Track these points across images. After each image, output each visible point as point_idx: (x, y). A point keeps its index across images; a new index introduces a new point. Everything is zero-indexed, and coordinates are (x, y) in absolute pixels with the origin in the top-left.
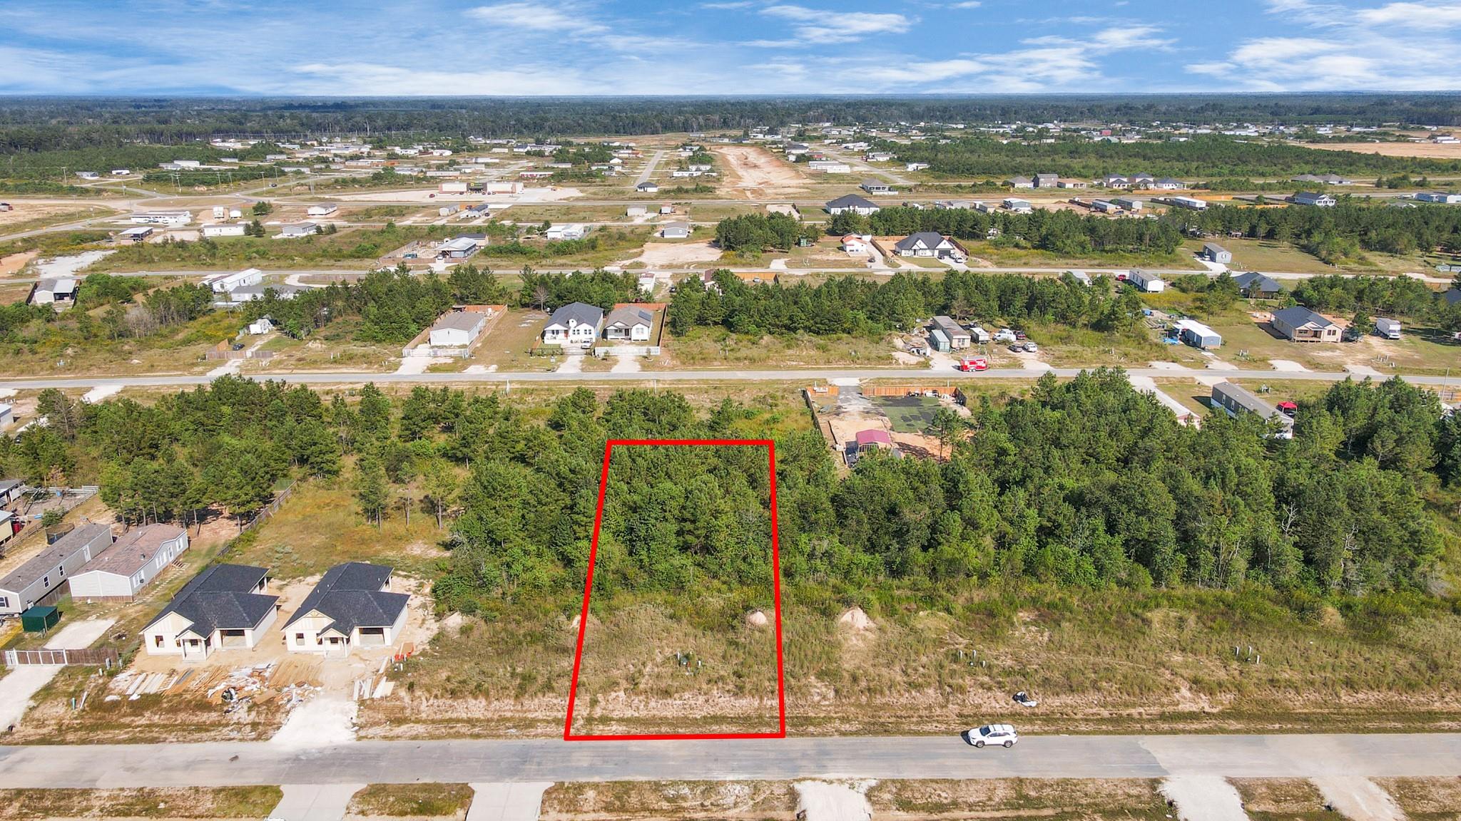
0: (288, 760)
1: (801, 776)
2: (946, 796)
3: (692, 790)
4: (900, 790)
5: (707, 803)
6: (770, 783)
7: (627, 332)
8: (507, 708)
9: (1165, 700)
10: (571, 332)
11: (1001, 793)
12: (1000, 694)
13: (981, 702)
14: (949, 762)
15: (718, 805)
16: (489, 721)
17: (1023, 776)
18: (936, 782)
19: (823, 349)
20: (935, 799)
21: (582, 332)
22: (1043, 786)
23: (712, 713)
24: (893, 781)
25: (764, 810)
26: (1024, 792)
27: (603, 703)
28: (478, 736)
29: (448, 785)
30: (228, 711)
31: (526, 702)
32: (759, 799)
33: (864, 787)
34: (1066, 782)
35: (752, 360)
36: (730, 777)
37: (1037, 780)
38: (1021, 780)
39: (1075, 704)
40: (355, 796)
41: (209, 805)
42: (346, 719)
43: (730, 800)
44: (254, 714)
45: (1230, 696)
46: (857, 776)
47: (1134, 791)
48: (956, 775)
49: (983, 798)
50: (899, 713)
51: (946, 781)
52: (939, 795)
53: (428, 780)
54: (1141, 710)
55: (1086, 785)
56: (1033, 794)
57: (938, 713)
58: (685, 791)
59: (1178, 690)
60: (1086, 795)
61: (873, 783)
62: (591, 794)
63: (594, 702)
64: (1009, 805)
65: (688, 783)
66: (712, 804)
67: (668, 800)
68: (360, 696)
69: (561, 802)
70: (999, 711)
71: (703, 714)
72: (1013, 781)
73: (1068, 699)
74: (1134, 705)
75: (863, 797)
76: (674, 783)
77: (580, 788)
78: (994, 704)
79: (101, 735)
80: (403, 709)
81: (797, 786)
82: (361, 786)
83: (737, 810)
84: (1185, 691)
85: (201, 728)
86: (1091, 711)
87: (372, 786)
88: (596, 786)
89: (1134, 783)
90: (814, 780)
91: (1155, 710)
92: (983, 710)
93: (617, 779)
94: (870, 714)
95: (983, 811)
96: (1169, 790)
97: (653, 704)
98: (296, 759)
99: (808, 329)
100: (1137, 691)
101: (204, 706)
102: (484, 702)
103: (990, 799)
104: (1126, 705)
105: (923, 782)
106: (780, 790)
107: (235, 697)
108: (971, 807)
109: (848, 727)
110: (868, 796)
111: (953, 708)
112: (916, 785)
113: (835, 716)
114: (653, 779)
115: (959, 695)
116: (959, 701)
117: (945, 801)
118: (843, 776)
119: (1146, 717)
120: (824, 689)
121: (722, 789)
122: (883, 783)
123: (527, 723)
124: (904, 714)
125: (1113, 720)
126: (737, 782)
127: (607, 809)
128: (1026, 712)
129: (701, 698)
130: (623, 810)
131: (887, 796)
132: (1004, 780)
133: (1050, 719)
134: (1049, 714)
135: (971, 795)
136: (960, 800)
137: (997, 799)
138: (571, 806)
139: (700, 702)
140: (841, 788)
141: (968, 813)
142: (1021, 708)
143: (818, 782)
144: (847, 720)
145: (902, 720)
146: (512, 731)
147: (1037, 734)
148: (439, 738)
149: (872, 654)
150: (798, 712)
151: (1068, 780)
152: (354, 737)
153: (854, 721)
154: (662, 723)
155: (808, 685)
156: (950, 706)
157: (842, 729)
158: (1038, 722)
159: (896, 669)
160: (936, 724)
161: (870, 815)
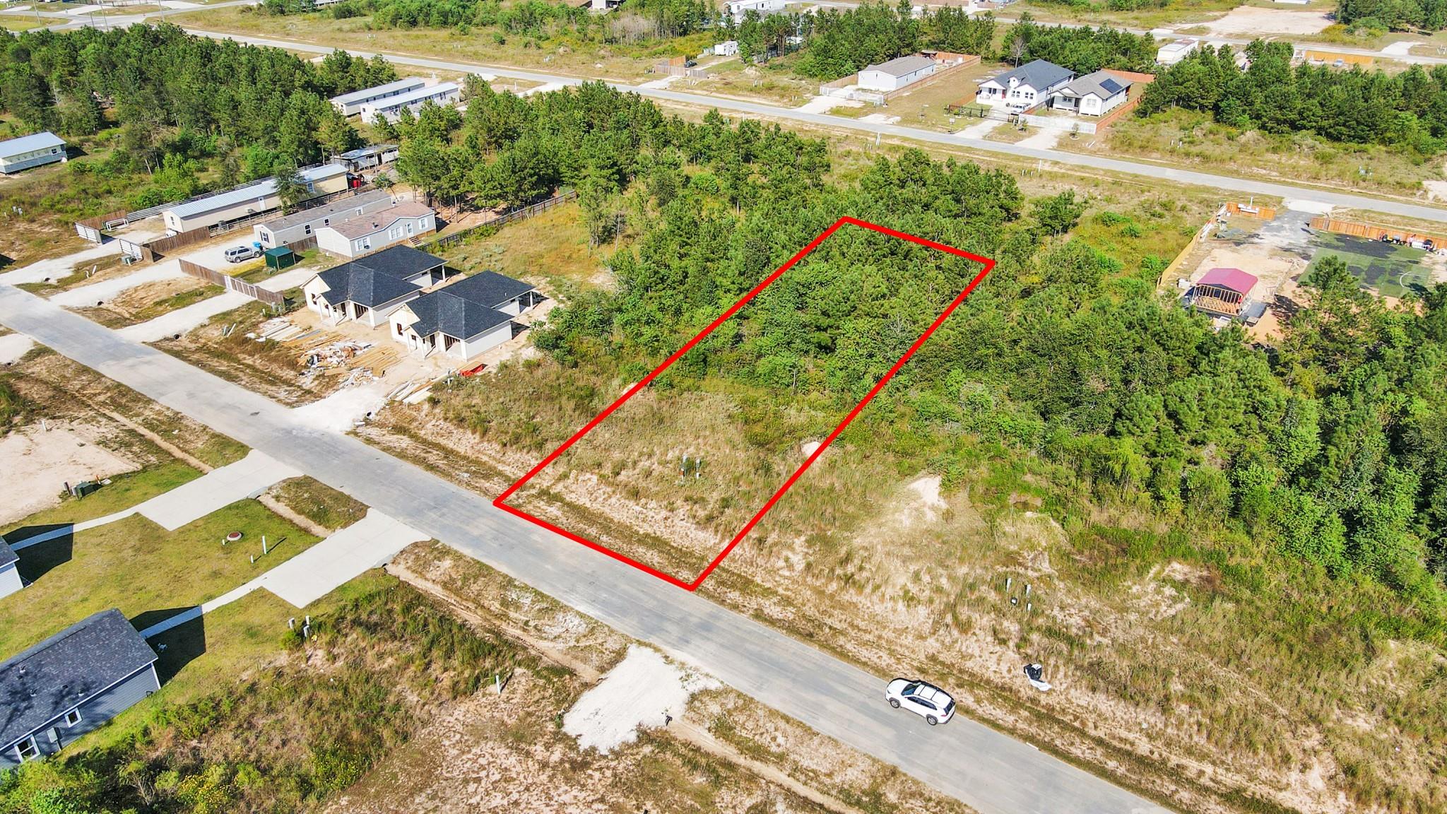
0: (283, 430)
1: (653, 640)
2: (782, 741)
3: (533, 602)
4: (736, 708)
5: (532, 623)
6: (612, 631)
7: (1077, 101)
8: (489, 452)
9: (1264, 773)
10: (1009, 94)
11: (857, 776)
12: (1011, 654)
13: (977, 653)
14: (832, 705)
15: (539, 630)
16: (465, 458)
17: (903, 767)
18: (787, 720)
19: (1325, 159)
20: (765, 740)
21: (1022, 95)
22: (917, 794)
23: (658, 534)
24: (739, 695)
25: (576, 658)
26: (882, 789)
27: (570, 481)
28: (432, 468)
29: (356, 501)
30: (302, 374)
31: (509, 453)
32: (584, 643)
33: (695, 687)
34: (954, 805)
35: (1205, 158)
36: (582, 608)
37: (915, 782)
38: (894, 773)
39: (1109, 714)
40: (285, 481)
41: (199, 444)
42: (363, 414)
43: (556, 631)
44: (316, 382)
46: (706, 669)
48: (823, 725)
49: (824, 768)
50: (858, 622)
51: (802, 725)
52: (774, 739)
53: (346, 491)
54: (1209, 769)
56: (892, 797)
57: (905, 642)
58: (527, 600)
59: (1305, 768)
61: (713, 685)
62: (447, 563)
63: (565, 476)
64: (846, 794)
65: (537, 593)
66: (535, 627)
67: (505, 603)
68: (396, 396)
69: (418, 558)
70: (989, 674)
71: (650, 531)
72: (884, 767)
73: (1104, 703)
74: (1203, 757)
75: (685, 696)
76: (526, 588)
77: (445, 552)
78: (991, 663)
79: (214, 363)
80: (413, 420)
81: (632, 649)
82: (298, 473)
83: (551, 644)
84: (1316, 778)
85: (275, 380)
86: (1123, 733)
87: (306, 478)
88: (458, 557)
90: (657, 650)
91: (1231, 780)
92: (969, 664)
93: (484, 560)
94: (821, 608)
95: (805, 784)
97: (613, 500)
98: (288, 432)
99: (1320, 131)
100: (1229, 738)
101: (293, 364)
102: (477, 439)
103: (830, 775)
104: (1189, 752)
105: (773, 713)
106: (613, 644)
107: (317, 364)
108: (796, 770)
109: (774, 611)
110: (693, 697)
111: (932, 645)
112: (761, 713)
113: (781, 591)
114: (512, 574)
115: (955, 633)
116: (948, 640)
117: (774, 748)
118: (692, 661)
119: (1205, 781)
120: (800, 557)
121: (560, 616)
122: (726, 691)
123: (488, 473)
124: (862, 625)
125: (1143, 763)
126: (582, 616)
127: (445, 585)
128: (1025, 693)
129: (664, 513)
130: (457, 592)
131: (714, 708)
132: (875, 761)
133: (1046, 716)
134: (1053, 709)
135: (813, 758)
136: (792, 757)
137: (837, 779)
138: (421, 568)
139: (658, 517)
140: (673, 674)
141: (782, 777)
142: (1025, 685)
143: (657, 656)
144: (788, 603)
145: (852, 632)
146: (464, 475)
147: (997, 726)
148: (402, 457)
149: (905, 540)
150: (744, 570)
151: (959, 805)
152: (347, 431)
153: (796, 607)
154: (601, 523)
155: (786, 545)
156: (931, 641)
157: (767, 610)
158: (1024, 714)
159: (912, 568)
160: (884, 655)
161: (669, 719)
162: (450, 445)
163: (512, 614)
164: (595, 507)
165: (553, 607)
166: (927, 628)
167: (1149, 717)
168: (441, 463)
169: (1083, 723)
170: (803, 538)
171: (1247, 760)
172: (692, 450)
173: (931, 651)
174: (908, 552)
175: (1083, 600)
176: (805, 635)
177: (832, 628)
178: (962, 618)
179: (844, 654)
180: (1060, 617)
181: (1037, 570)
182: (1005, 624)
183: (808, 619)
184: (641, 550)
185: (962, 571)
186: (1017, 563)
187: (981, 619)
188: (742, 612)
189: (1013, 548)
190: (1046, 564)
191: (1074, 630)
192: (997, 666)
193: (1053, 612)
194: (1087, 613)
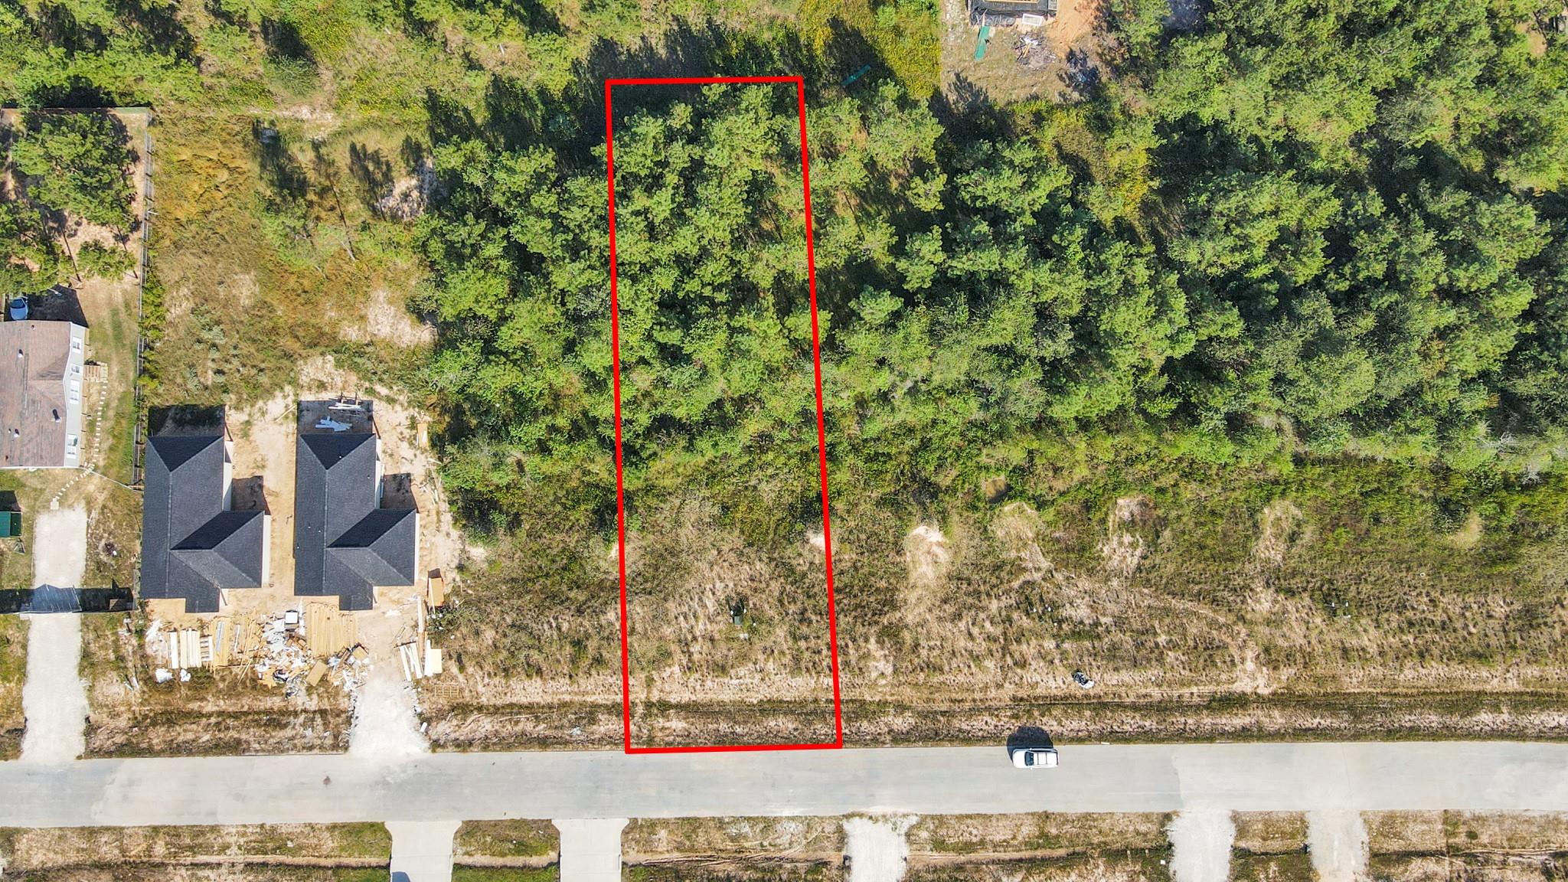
0: (377, 783)
2: (975, 833)
3: (752, 827)
5: (765, 843)
6: (822, 819)
8: (564, 689)
11: (1028, 830)
12: (1060, 670)
15: (775, 845)
16: (550, 707)
17: (1050, 810)
20: (966, 837)
22: (1066, 822)
23: (769, 696)
24: (933, 817)
25: (816, 850)
26: (1046, 830)
27: (659, 683)
28: (543, 742)
29: (535, 821)
30: (288, 695)
31: (581, 681)
32: (811, 837)
33: (903, 830)
34: (1087, 816)
36: (787, 813)
37: (1061, 815)
38: (1047, 816)
39: (1132, 682)
40: (455, 838)
41: (330, 844)
42: (411, 713)
43: (785, 840)
44: (315, 697)
45: (1292, 671)
46: (902, 810)
47: (1143, 828)
49: (1008, 835)
50: (954, 696)
51: (979, 815)
52: (971, 833)
53: (514, 815)
54: (1195, 690)
55: (1104, 820)
56: (1054, 831)
58: (746, 829)
59: (1243, 660)
60: (1101, 832)
61: (914, 820)
62: (663, 833)
63: (650, 681)
64: (1029, 844)
65: (749, 819)
67: (733, 839)
68: (413, 674)
69: (637, 842)
70: (1054, 692)
71: (761, 697)
72: (1040, 816)
73: (1125, 676)
74: (1190, 683)
75: (903, 838)
76: (736, 820)
77: (652, 825)
78: (1051, 683)
79: (184, 736)
80: (461, 690)
81: (847, 826)
82: (457, 826)
83: (792, 850)
84: (1250, 665)
86: (1143, 691)
87: (467, 823)
88: (665, 823)
89: (1147, 817)
90: (861, 815)
91: (1207, 689)
92: (1039, 691)
93: (684, 815)
94: (924, 697)
95: (1005, 851)
96: (1176, 832)
97: (709, 683)
98: (384, 783)
100: (1200, 663)
101: (266, 691)
102: (539, 682)
103: (1014, 838)
104: (1182, 684)
105: (960, 818)
106: (830, 828)
108: (996, 846)
109: (901, 723)
110: (908, 835)
111: (1009, 689)
112: (951, 821)
113: (889, 699)
114: (718, 815)
115: (1019, 671)
116: (1017, 679)
117: (975, 840)
118: (888, 810)
119: (1196, 700)
120: (883, 662)
121: (778, 827)
122: (924, 819)
123: (590, 714)
124: (959, 697)
125: (1162, 708)
126: (793, 819)
127: (678, 849)
128: (1083, 693)
129: (758, 676)
130: (692, 849)
131: (924, 834)
132: (1033, 814)
133: (1100, 706)
134: (1101, 697)
135: (999, 833)
136: (988, 838)
137: (1020, 838)
138: (647, 846)
139: (756, 681)
140: (883, 829)
141: (991, 855)
142: (1076, 688)
143: (865, 820)
144: (901, 708)
145: (955, 707)
146: (576, 731)
147: (1080, 740)
148: (509, 747)
149: (940, 595)
150: (855, 694)
151: (1090, 814)
152: (427, 744)
153: (908, 708)
154: (720, 712)
155: (866, 656)
156: (1007, 685)
157: (895, 727)
158: (1087, 713)
159: (962, 625)
160: (987, 718)
161: (906, 860)
162: (524, 701)
163: (746, 845)
164: (700, 697)
165: (768, 824)
166: (999, 678)
167: (1154, 672)
168: (540, 729)
169: (1120, 696)
170: (873, 640)
171: (1213, 673)
173: (1012, 693)
174: (949, 609)
175: (1080, 585)
176: (934, 737)
177: (943, 714)
178: (1017, 656)
179: (967, 739)
180: (1073, 613)
181: (1038, 569)
182: (1045, 644)
183: (924, 715)
184: (772, 724)
185: (994, 605)
186: (1025, 570)
187: (1028, 649)
188: (884, 743)
189: (1013, 554)
190: (1041, 558)
191: (1087, 622)
192: (1055, 682)
193: (1067, 611)
194: (1087, 598)
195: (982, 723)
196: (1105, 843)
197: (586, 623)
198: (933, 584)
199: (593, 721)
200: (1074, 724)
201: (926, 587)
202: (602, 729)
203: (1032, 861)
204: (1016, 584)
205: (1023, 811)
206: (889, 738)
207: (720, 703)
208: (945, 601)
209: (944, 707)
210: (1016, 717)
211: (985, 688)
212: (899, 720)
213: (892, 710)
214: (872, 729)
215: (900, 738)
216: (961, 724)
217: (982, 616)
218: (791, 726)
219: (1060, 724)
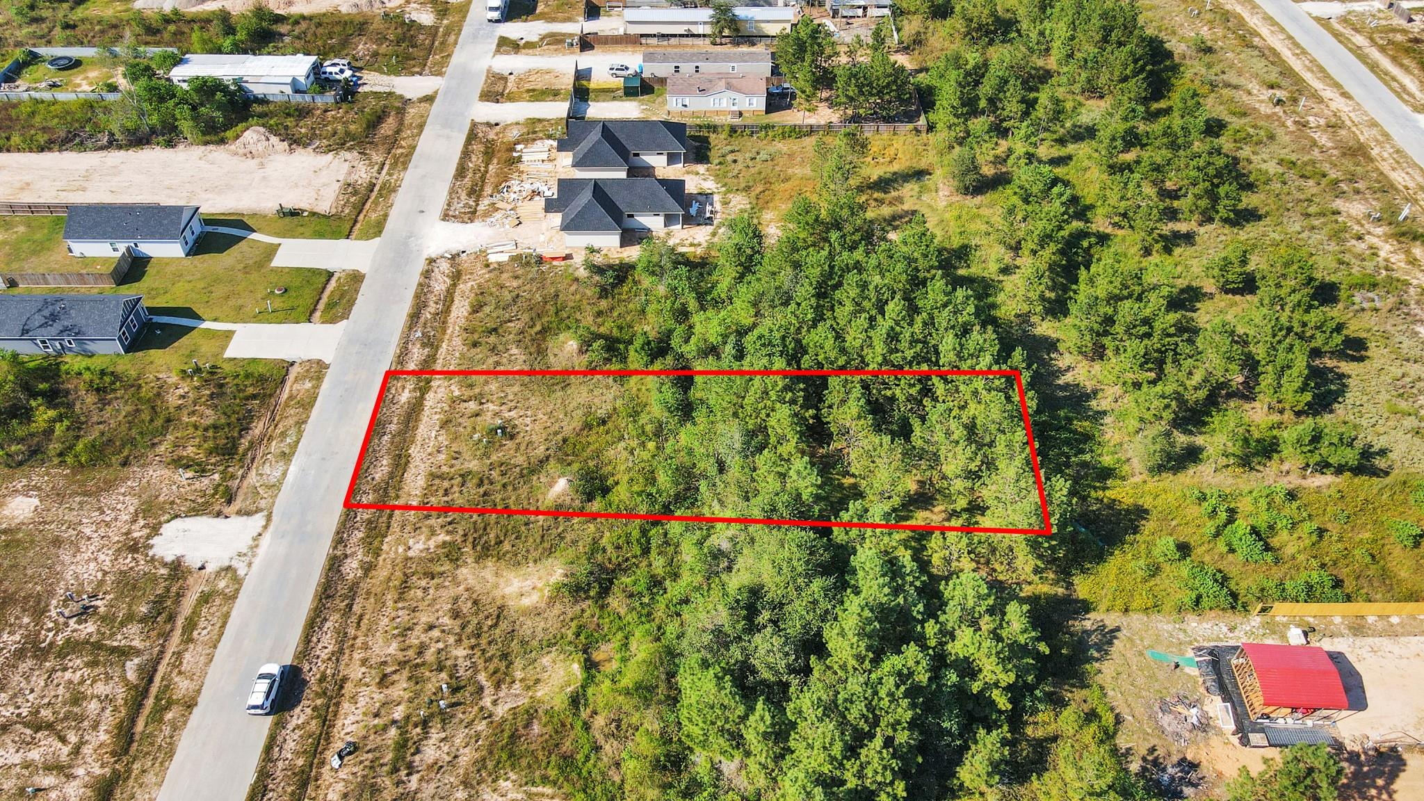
1: (278, 520)
2: (204, 633)
3: (289, 444)
4: (226, 594)
5: (269, 456)
6: (276, 495)
8: (457, 327)
11: (183, 686)
13: (361, 704)
14: (249, 643)
15: (265, 463)
16: (444, 321)
17: (197, 709)
20: (202, 624)
22: (175, 728)
23: (413, 460)
24: (237, 591)
25: (246, 494)
26: (174, 707)
28: (415, 316)
29: (351, 310)
30: (492, 197)
31: (461, 337)
32: (260, 489)
33: (235, 564)
34: (170, 754)
36: (292, 468)
37: (185, 723)
38: (190, 706)
40: (355, 271)
41: (374, 216)
42: (461, 249)
43: (267, 470)
44: (487, 208)
46: (257, 561)
48: (225, 647)
50: (367, 617)
51: (221, 635)
52: (204, 629)
53: (360, 300)
55: (156, 775)
56: (169, 716)
58: (289, 441)
60: (144, 771)
61: (242, 573)
62: (308, 386)
64: (165, 689)
65: (298, 442)
66: (267, 459)
67: (283, 433)
68: (492, 248)
69: (309, 370)
70: (339, 723)
71: (413, 455)
72: (194, 699)
75: (227, 564)
76: (300, 433)
77: (318, 378)
78: (352, 718)
79: (474, 157)
80: (472, 273)
81: (261, 515)
82: (365, 269)
83: (254, 476)
85: (475, 191)
87: (363, 275)
88: (317, 386)
90: (265, 527)
92: (346, 706)
93: (319, 398)
94: (374, 589)
95: (168, 664)
97: (437, 417)
98: (411, 237)
101: (500, 184)
102: (467, 313)
103: (180, 673)
105: (227, 616)
106: (264, 503)
107: (504, 194)
108: (179, 655)
109: (351, 568)
110: (228, 568)
111: (356, 672)
112: (225, 609)
113: (381, 559)
114: (310, 420)
115: (376, 681)
116: (367, 680)
117: (195, 633)
118: (262, 551)
120: (422, 548)
121: (281, 464)
122: (239, 582)
123: (431, 343)
124: (364, 623)
126: (285, 474)
127: (290, 397)
128: (328, 754)
129: (434, 450)
130: (286, 406)
131: (223, 584)
132: (199, 691)
133: (305, 778)
134: (317, 780)
135: (192, 657)
136: (191, 646)
137: (177, 679)
138: (302, 377)
139: (430, 450)
140: (244, 545)
141: (171, 650)
142: (336, 748)
143: (260, 530)
144: (368, 568)
145: (354, 619)
146: (419, 334)
147: (268, 749)
148: (417, 296)
149: (484, 599)
150: (395, 526)
151: (172, 756)
152: (433, 256)
153: (366, 575)
154: (407, 426)
155: (433, 533)
156: (363, 669)
157: (349, 560)
158: (300, 762)
159: (446, 620)
160: (331, 648)
161: (202, 568)
162: (454, 308)
163: (274, 443)
164: (427, 411)
165: (286, 457)
166: (373, 661)
168: (427, 315)
170: (448, 538)
172: (528, 421)
173: (352, 676)
174: (466, 607)
175: (467, 750)
176: (326, 593)
177: (350, 606)
178: (395, 677)
179: (313, 624)
180: (431, 742)
181: (495, 703)
182: (401, 708)
183: (354, 588)
184: (385, 462)
185: (461, 652)
186: (498, 686)
187: (401, 688)
188: (335, 548)
189: (519, 675)
190: (507, 707)
191: (417, 758)
192: (349, 724)
193: (435, 735)
194: (448, 759)
195: (326, 643)
196: (128, 778)
197: (511, 336)
198: (497, 593)
199: (424, 345)
200: (291, 743)
201: (496, 586)
202: (415, 350)
203: (145, 693)
204: (482, 678)
205: (207, 681)
206: (339, 553)
207: (416, 428)
208: (475, 603)
209: (356, 608)
210: (323, 679)
211: (366, 647)
212: (355, 564)
213: (367, 559)
214: (353, 540)
215: (335, 564)
216: (332, 622)
217: (451, 640)
218: (377, 476)
219: (298, 727)
